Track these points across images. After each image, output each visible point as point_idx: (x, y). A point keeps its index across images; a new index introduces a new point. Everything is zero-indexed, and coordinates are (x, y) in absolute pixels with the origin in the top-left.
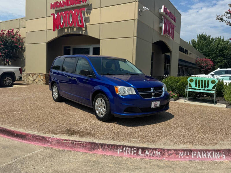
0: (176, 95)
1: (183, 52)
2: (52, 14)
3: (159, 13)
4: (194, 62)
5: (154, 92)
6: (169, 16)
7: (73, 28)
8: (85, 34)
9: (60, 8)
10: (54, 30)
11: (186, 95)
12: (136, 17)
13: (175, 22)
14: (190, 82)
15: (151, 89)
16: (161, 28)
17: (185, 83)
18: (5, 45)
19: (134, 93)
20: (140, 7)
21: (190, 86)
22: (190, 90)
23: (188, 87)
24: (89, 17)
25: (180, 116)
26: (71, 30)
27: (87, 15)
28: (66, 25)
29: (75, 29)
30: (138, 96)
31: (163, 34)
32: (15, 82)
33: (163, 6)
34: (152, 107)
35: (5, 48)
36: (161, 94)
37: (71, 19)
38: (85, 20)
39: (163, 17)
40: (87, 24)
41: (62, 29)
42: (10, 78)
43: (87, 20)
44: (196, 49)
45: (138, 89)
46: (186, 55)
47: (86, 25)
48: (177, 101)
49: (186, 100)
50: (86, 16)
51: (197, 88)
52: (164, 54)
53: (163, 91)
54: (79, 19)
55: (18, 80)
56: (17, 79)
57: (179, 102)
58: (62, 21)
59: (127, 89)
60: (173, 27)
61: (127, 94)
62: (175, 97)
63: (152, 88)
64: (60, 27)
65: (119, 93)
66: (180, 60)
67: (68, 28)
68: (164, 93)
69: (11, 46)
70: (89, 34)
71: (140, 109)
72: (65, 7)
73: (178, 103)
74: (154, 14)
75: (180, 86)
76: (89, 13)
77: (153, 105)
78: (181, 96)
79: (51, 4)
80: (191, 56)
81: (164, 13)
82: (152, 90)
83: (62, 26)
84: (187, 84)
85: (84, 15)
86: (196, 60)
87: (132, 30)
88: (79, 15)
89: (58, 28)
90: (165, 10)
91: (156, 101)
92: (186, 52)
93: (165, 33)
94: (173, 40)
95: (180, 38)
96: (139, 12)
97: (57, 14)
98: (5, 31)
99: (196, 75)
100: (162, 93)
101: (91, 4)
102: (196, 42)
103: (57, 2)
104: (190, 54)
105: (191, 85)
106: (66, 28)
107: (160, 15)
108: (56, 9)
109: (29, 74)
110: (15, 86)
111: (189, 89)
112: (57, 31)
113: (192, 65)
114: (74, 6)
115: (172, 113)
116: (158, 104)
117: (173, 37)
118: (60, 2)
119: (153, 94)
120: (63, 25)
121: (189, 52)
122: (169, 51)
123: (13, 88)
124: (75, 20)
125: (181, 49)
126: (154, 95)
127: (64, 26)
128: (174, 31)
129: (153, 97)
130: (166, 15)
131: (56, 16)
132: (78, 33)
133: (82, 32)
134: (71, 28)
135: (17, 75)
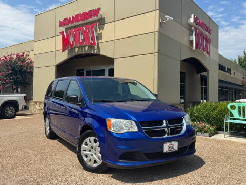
0: (212, 129)
1: (225, 72)
2: (61, 33)
3: (188, 24)
4: (240, 83)
5: (167, 127)
6: (202, 27)
7: (85, 46)
8: (98, 53)
9: (70, 25)
10: (63, 50)
11: (227, 128)
12: (157, 29)
13: (210, 34)
14: (231, 109)
15: (163, 123)
16: (191, 42)
17: (224, 111)
18: (13, 70)
19: (136, 129)
20: (161, 16)
21: (231, 114)
22: (232, 121)
23: (229, 117)
24: (102, 33)
25: (213, 162)
26: (82, 49)
27: (100, 30)
28: (77, 44)
29: (86, 48)
30: (141, 134)
31: (194, 48)
32: (18, 112)
33: (192, 16)
34: (165, 151)
35: (13, 73)
36: (181, 130)
37: (81, 37)
38: (97, 37)
39: (193, 28)
40: (100, 41)
41: (72, 49)
42: (12, 108)
43: (100, 37)
44: (243, 68)
45: (141, 123)
46: (229, 74)
47: (98, 43)
48: (214, 137)
49: (226, 135)
50: (99, 32)
51: (242, 118)
52: (199, 74)
53: (183, 125)
54: (90, 36)
55: (22, 110)
56: (20, 109)
57: (217, 138)
58: (71, 40)
59: (124, 123)
60: (208, 41)
61: (125, 131)
62: (211, 130)
63: (164, 121)
64: (69, 47)
65: (112, 129)
66: (220, 81)
67: (79, 47)
68: (184, 128)
69: (20, 71)
70: (102, 53)
71: (145, 154)
72: (75, 24)
73: (215, 140)
74: (181, 24)
75: (217, 116)
76: (101, 28)
77: (166, 147)
78: (219, 129)
79: (60, 21)
80: (235, 76)
81: (195, 24)
82: (165, 125)
83: (71, 46)
84: (227, 113)
85: (96, 31)
86: (243, 81)
87: (152, 45)
88: (90, 32)
89: (67, 48)
90: (195, 20)
91: (171, 141)
92: (229, 71)
93: (197, 47)
94: (209, 56)
95: (219, 54)
96: (160, 23)
97: (67, 32)
98: (14, 55)
99: (241, 100)
100: (182, 128)
101: (104, 18)
102: (243, 58)
103: (67, 19)
104: (234, 73)
105: (233, 114)
106: (76, 48)
107: (190, 26)
108: (65, 26)
109: (36, 103)
110: (18, 117)
111: (231, 119)
112: (66, 52)
113: (237, 87)
114: (85, 21)
115: (203, 158)
116: (175, 145)
117: (208, 53)
118: (70, 18)
119: (166, 129)
120: (73, 44)
121: (232, 71)
122: (205, 70)
123: (16, 120)
124: (86, 38)
125: (222, 68)
126: (168, 131)
127: (75, 44)
128: (210, 45)
129: (166, 136)
130: (197, 26)
131: (65, 34)
132: (89, 52)
133: (94, 51)
134: (81, 47)
135: (22, 104)
